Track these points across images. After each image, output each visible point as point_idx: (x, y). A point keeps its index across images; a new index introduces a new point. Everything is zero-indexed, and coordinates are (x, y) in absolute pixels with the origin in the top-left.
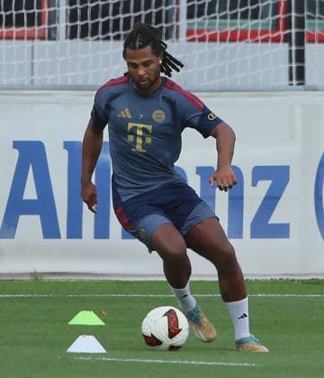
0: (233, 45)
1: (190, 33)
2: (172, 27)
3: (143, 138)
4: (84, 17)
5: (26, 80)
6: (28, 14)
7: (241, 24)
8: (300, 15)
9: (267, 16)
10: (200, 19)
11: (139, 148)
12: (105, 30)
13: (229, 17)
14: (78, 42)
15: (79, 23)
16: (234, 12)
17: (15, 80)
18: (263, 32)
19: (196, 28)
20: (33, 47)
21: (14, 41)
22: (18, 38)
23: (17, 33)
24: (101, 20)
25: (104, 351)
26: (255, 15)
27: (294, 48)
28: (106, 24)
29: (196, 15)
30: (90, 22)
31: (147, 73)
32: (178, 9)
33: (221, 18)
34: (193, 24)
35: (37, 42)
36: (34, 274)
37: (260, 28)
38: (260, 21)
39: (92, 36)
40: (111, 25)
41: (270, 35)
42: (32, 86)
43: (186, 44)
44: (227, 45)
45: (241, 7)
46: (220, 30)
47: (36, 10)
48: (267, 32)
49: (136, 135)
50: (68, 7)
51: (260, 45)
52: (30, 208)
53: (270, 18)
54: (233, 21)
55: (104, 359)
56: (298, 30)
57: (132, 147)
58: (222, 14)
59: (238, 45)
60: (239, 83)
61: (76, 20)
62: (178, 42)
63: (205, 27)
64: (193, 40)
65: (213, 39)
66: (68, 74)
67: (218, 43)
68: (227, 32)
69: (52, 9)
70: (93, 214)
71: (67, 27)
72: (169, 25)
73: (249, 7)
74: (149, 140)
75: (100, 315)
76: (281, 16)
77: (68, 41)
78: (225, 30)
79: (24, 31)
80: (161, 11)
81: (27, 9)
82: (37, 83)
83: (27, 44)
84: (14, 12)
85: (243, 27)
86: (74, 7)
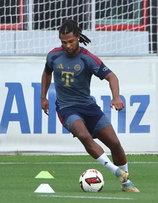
0: (119, 32)
1: (97, 26)
2: (88, 23)
3: (70, 79)
4: (42, 18)
5: (12, 51)
6: (12, 17)
7: (124, 22)
8: (154, 17)
9: (137, 17)
10: (102, 19)
11: (67, 84)
12: (53, 25)
13: (117, 18)
14: (39, 31)
15: (39, 21)
16: (120, 15)
17: (6, 51)
18: (135, 26)
19: (100, 23)
20: (15, 34)
21: (5, 31)
22: (7, 29)
23: (7, 26)
24: (50, 19)
25: (54, 192)
26: (131, 17)
27: (151, 34)
28: (53, 22)
29: (100, 17)
30: (45, 21)
31: (71, 46)
32: (91, 14)
33: (113, 18)
34: (99, 21)
35: (17, 31)
36: (17, 152)
37: (133, 24)
38: (133, 20)
39: (46, 28)
40: (56, 22)
41: (139, 27)
42: (15, 54)
43: (95, 32)
44: (117, 32)
45: (123, 13)
46: (113, 24)
47: (17, 15)
48: (137, 26)
49: (66, 78)
50: (33, 13)
51: (133, 32)
52: (14, 118)
53: (139, 19)
54: (120, 20)
55: (53, 196)
56: (154, 25)
57: (64, 84)
58: (114, 16)
59: (122, 32)
60: (123, 52)
61: (38, 20)
62: (91, 31)
63: (105, 23)
64: (99, 30)
65: (109, 29)
66: (33, 48)
67: (112, 31)
68: (116, 26)
69: (25, 14)
70: (47, 116)
71: (33, 23)
72: (86, 22)
73: (128, 13)
74: (72, 81)
75: (51, 173)
76: (145, 17)
77: (34, 30)
78: (115, 25)
79: (10, 25)
80: (82, 15)
81: (12, 14)
82: (17, 53)
83: (12, 32)
84: (5, 16)
85: (125, 23)
86: (36, 13)
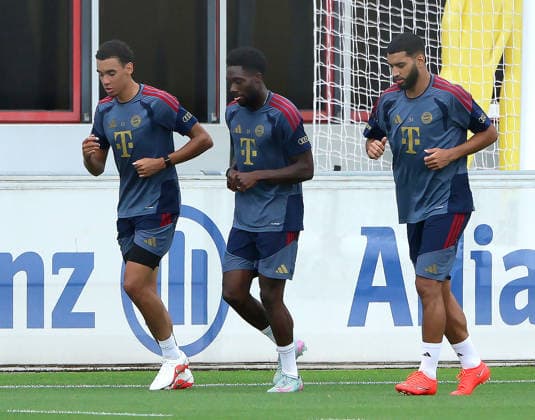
52: (378, 295)
